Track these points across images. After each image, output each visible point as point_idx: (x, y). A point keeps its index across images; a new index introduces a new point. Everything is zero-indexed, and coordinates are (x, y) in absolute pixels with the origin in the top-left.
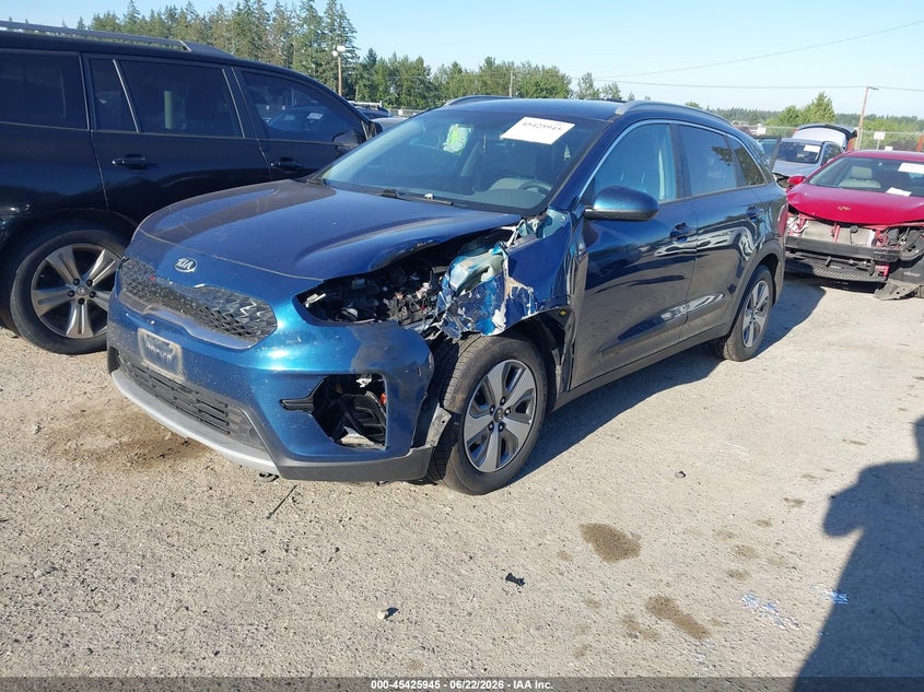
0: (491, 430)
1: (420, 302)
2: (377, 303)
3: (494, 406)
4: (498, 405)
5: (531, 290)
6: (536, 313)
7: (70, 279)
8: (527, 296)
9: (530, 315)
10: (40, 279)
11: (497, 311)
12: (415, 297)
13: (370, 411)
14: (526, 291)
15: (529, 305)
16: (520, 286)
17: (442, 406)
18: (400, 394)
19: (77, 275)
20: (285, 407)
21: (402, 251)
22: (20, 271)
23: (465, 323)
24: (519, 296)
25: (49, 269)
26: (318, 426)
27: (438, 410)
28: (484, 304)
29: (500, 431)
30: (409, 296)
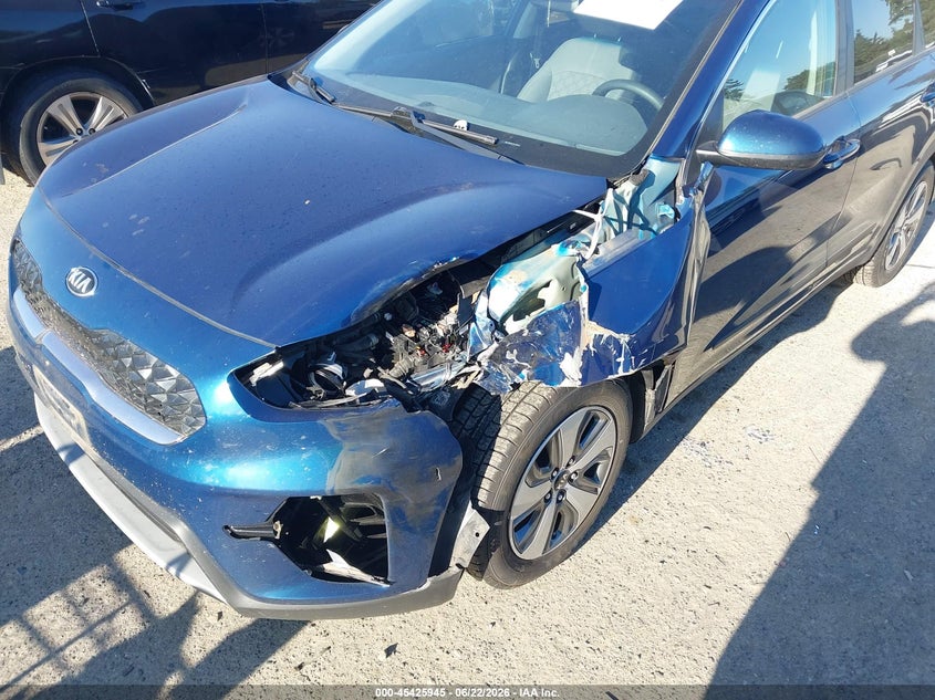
0: (547, 501)
1: (442, 341)
2: (375, 340)
3: (557, 469)
4: (562, 468)
5: (624, 339)
6: (632, 372)
7: (74, 130)
8: (619, 347)
9: (621, 373)
10: (44, 132)
11: (567, 355)
12: (433, 332)
13: (368, 505)
14: (617, 342)
15: (621, 360)
16: (607, 333)
17: (475, 506)
18: (407, 513)
19: (80, 126)
20: (234, 535)
21: (408, 282)
22: (24, 124)
23: (518, 370)
24: (605, 348)
25: (51, 121)
26: (285, 559)
27: (470, 514)
28: (548, 341)
29: (558, 502)
30: (425, 332)
